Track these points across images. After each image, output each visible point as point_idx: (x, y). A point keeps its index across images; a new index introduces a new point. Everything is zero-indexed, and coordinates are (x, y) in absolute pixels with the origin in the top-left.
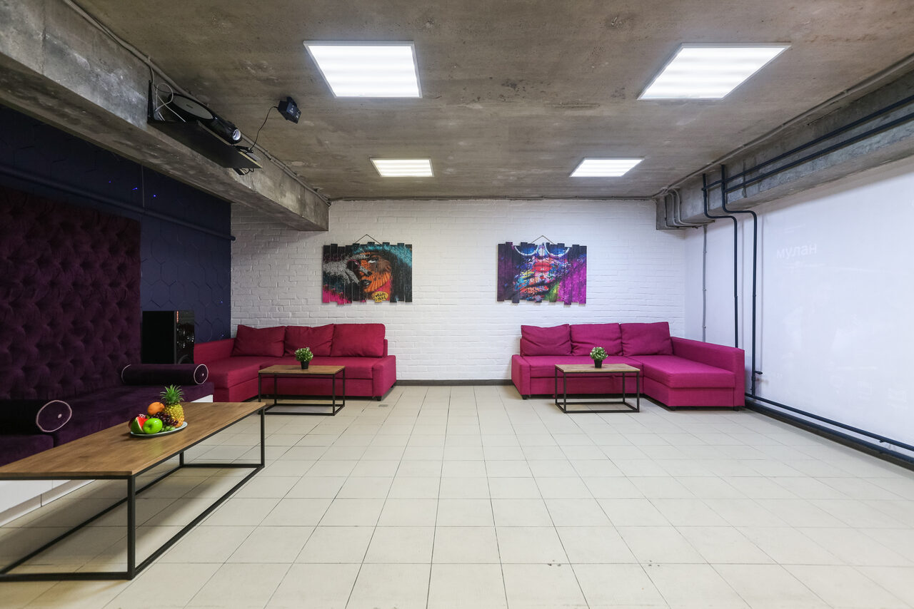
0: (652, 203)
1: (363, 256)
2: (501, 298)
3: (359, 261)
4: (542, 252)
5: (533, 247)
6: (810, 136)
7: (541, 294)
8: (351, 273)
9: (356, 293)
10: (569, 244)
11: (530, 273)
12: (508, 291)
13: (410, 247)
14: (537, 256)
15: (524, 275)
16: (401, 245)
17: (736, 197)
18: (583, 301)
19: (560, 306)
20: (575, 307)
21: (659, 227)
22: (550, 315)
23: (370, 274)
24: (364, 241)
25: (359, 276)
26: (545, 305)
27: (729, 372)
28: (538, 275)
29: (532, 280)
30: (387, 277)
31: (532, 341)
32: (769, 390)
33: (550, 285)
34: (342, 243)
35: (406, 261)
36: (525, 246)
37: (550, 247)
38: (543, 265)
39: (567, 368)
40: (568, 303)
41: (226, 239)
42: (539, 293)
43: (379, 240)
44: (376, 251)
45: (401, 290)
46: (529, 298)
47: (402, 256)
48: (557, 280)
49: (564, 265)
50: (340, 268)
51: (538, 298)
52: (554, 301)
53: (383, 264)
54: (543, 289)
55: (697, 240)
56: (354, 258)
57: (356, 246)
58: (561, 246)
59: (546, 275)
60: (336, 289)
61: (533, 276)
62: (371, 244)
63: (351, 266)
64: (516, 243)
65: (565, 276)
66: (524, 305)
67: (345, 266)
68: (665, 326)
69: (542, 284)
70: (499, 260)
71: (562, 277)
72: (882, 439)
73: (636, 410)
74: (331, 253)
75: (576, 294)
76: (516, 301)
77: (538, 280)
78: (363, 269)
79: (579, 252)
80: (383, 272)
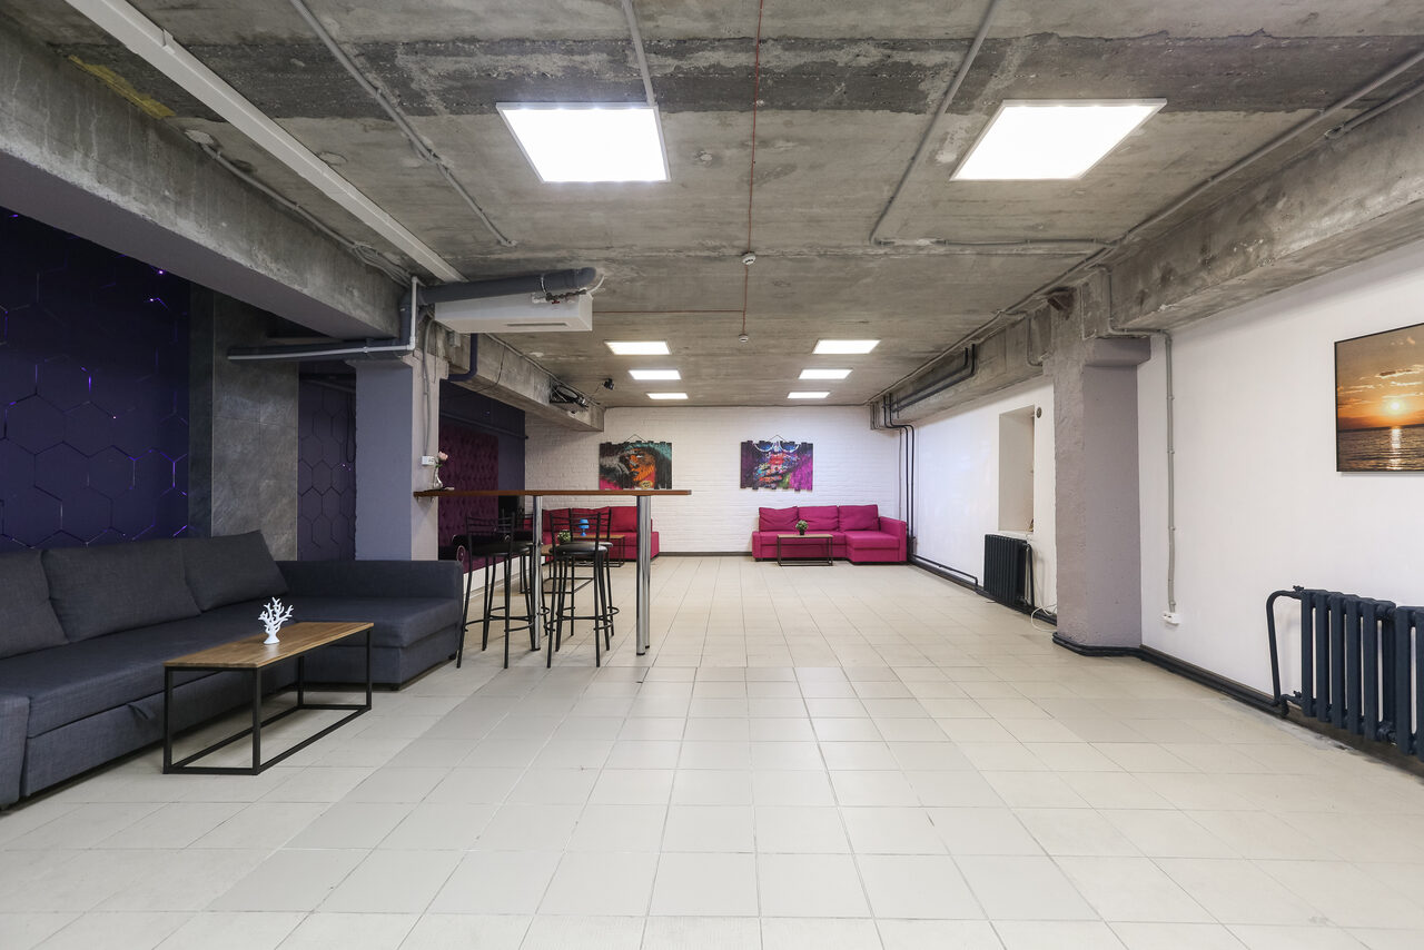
0: (865, 409)
1: (632, 452)
2: (743, 486)
3: (629, 456)
4: (777, 449)
5: (769, 444)
7: (776, 482)
8: (623, 466)
9: (627, 482)
10: (798, 442)
11: (767, 465)
12: (749, 480)
13: (670, 444)
14: (773, 452)
15: (762, 467)
16: (661, 443)
18: (810, 488)
19: (791, 492)
20: (804, 493)
21: (871, 428)
22: (782, 499)
23: (637, 466)
24: (633, 440)
25: (629, 469)
26: (780, 491)
27: (894, 538)
28: (774, 467)
29: (768, 471)
30: (652, 469)
31: (768, 519)
32: (923, 550)
33: (783, 475)
35: (668, 456)
36: (762, 444)
37: (783, 445)
38: (777, 459)
39: (781, 536)
40: (798, 490)
41: (521, 438)
42: (774, 482)
43: (645, 439)
44: (643, 448)
45: (663, 480)
46: (766, 485)
47: (664, 452)
48: (788, 471)
49: (795, 459)
50: (614, 462)
51: (774, 485)
52: (786, 488)
53: (648, 458)
54: (778, 478)
55: (896, 438)
56: (625, 453)
57: (626, 444)
58: (792, 443)
59: (779, 468)
61: (769, 468)
62: (639, 442)
63: (624, 460)
64: (756, 441)
65: (795, 468)
66: (762, 491)
67: (617, 460)
68: (875, 508)
69: (777, 474)
70: (742, 455)
71: (793, 469)
72: (941, 566)
73: (831, 565)
74: (607, 449)
75: (804, 482)
76: (755, 488)
77: (774, 471)
78: (633, 463)
79: (807, 448)
80: (649, 464)
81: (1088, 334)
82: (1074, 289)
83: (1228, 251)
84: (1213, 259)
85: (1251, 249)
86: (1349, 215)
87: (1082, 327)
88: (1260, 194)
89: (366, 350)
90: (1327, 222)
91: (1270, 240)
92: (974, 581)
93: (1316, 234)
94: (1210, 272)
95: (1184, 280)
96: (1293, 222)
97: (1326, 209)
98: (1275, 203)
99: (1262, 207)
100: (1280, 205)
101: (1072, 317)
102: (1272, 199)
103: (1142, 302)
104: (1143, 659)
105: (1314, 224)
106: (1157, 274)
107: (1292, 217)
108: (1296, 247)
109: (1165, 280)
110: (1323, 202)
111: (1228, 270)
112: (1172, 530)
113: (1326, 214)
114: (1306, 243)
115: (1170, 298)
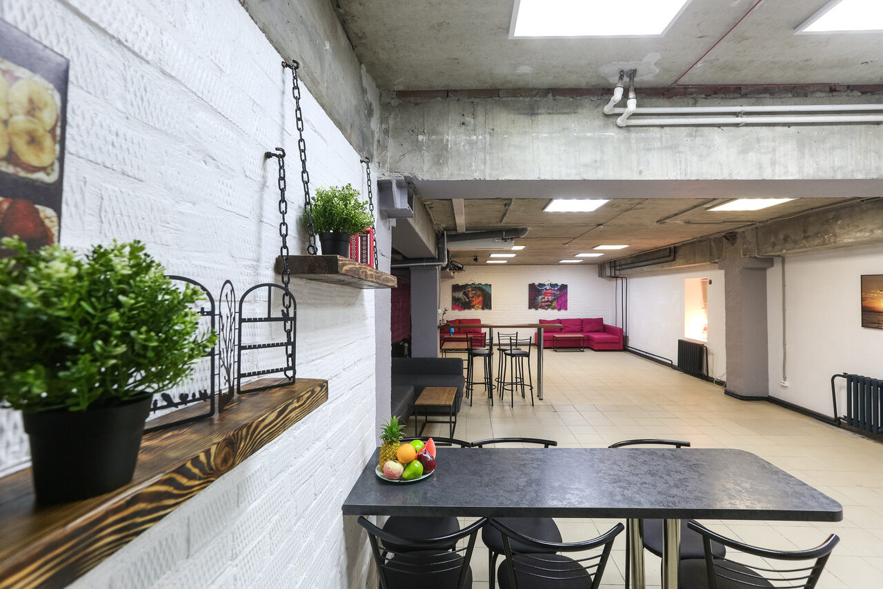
0: (597, 266)
1: (470, 289)
2: (530, 307)
3: (468, 291)
4: (548, 287)
5: (545, 285)
6: (629, 261)
7: (548, 306)
8: (465, 297)
9: (467, 305)
10: (560, 284)
11: (543, 296)
12: (533, 304)
13: (490, 285)
14: (546, 289)
15: (540, 297)
16: (486, 284)
17: (618, 272)
18: (566, 309)
19: (556, 311)
20: (563, 311)
21: (599, 276)
22: (551, 315)
23: (473, 297)
24: (470, 283)
25: (468, 298)
26: (550, 310)
27: (615, 337)
28: (546, 297)
29: (543, 300)
30: (481, 298)
31: (542, 326)
32: (632, 343)
33: (552, 302)
34: (461, 283)
35: (489, 291)
36: (541, 285)
37: (552, 285)
38: (548, 293)
39: (557, 336)
40: (559, 310)
43: (477, 282)
44: (476, 287)
45: (487, 305)
46: (542, 307)
47: (487, 290)
48: (554, 300)
49: (558, 293)
50: (460, 295)
51: (546, 307)
52: (553, 309)
53: (479, 293)
54: (549, 303)
55: (613, 282)
56: (466, 290)
57: (467, 285)
58: (556, 285)
59: (550, 298)
60: (459, 304)
61: (544, 298)
62: (473, 284)
63: (465, 294)
64: (537, 284)
65: (558, 298)
66: (540, 310)
67: (462, 294)
68: (601, 320)
69: (548, 301)
70: (529, 291)
71: (557, 298)
72: (646, 353)
73: (583, 351)
74: (456, 288)
75: (563, 305)
76: (537, 309)
77: (546, 300)
78: (470, 295)
79: (564, 287)
80: (479, 296)
81: (744, 255)
82: (737, 233)
83: (816, 235)
84: (809, 236)
85: (826, 237)
86: (867, 234)
87: (741, 251)
88: (831, 215)
89: (424, 264)
90: (858, 235)
91: (835, 235)
92: (670, 362)
93: (855, 238)
94: (807, 242)
95: (795, 242)
96: (845, 231)
97: (859, 229)
98: (837, 221)
99: (831, 221)
100: (839, 222)
101: (736, 245)
102: (836, 218)
103: (773, 247)
104: (771, 402)
105: (853, 234)
106: (781, 236)
107: (844, 229)
108: (846, 241)
109: (786, 239)
110: (857, 226)
111: (816, 243)
112: (784, 344)
113: (859, 231)
114: (850, 240)
115: (788, 248)
